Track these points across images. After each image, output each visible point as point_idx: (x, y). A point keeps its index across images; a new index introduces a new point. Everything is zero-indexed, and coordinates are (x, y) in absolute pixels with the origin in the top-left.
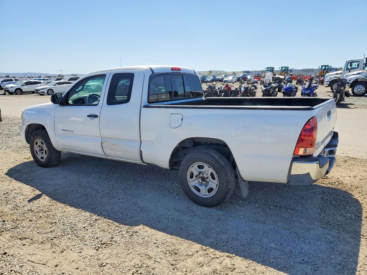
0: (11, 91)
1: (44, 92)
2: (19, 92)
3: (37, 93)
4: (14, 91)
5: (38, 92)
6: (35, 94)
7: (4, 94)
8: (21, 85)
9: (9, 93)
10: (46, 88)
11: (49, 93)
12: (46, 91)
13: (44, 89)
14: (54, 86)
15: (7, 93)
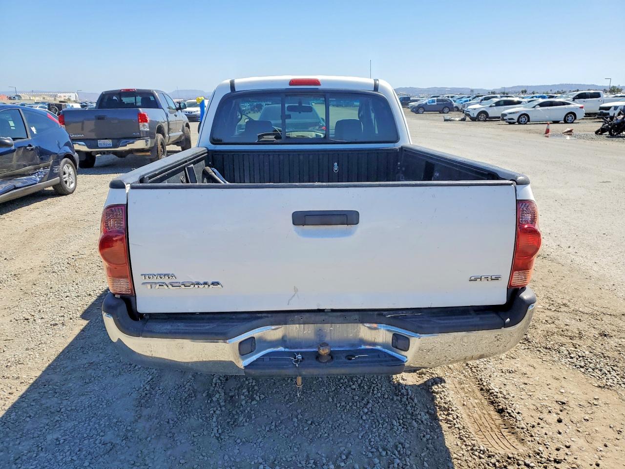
0: (472, 116)
1: (512, 119)
2: (483, 117)
3: (503, 120)
4: (475, 116)
5: (505, 118)
6: (501, 122)
7: (463, 120)
8: (489, 105)
9: (471, 119)
10: (518, 112)
11: (521, 121)
12: (516, 117)
13: (514, 113)
14: (533, 109)
15: (468, 118)
